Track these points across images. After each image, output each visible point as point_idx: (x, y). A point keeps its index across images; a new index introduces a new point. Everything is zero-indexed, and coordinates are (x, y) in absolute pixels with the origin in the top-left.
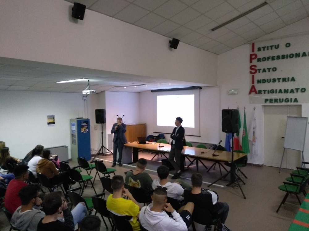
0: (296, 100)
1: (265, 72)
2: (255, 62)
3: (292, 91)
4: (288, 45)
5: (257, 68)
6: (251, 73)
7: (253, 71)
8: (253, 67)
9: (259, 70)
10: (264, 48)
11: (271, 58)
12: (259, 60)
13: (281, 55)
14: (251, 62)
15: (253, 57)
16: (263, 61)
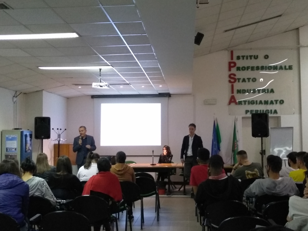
0: (276, 112)
1: (245, 81)
2: (234, 70)
4: (266, 57)
5: (236, 77)
6: (230, 82)
7: (232, 80)
8: (232, 76)
9: (239, 79)
10: (243, 57)
11: (250, 68)
12: (238, 69)
14: (230, 70)
15: (232, 65)
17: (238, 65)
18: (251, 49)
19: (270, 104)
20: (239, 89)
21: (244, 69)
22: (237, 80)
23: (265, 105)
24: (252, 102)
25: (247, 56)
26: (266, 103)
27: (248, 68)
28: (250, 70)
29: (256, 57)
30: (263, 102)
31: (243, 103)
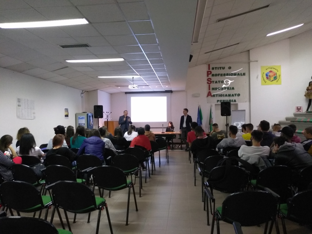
0: (235, 101)
1: (217, 83)
2: (210, 76)
3: (233, 95)
4: (230, 68)
5: (212, 80)
6: (208, 83)
7: (209, 82)
8: (209, 80)
9: (213, 81)
10: (216, 68)
11: (220, 75)
12: (213, 75)
13: (226, 73)
14: (208, 76)
15: (209, 73)
16: (216, 76)
17: (212, 73)
18: (220, 63)
19: (232, 96)
20: (213, 88)
21: (216, 75)
22: (212, 82)
23: (229, 97)
24: (221, 95)
25: (218, 68)
26: (229, 95)
27: (219, 75)
28: (220, 76)
29: (224, 68)
30: (228, 95)
31: (216, 96)
